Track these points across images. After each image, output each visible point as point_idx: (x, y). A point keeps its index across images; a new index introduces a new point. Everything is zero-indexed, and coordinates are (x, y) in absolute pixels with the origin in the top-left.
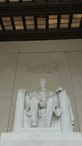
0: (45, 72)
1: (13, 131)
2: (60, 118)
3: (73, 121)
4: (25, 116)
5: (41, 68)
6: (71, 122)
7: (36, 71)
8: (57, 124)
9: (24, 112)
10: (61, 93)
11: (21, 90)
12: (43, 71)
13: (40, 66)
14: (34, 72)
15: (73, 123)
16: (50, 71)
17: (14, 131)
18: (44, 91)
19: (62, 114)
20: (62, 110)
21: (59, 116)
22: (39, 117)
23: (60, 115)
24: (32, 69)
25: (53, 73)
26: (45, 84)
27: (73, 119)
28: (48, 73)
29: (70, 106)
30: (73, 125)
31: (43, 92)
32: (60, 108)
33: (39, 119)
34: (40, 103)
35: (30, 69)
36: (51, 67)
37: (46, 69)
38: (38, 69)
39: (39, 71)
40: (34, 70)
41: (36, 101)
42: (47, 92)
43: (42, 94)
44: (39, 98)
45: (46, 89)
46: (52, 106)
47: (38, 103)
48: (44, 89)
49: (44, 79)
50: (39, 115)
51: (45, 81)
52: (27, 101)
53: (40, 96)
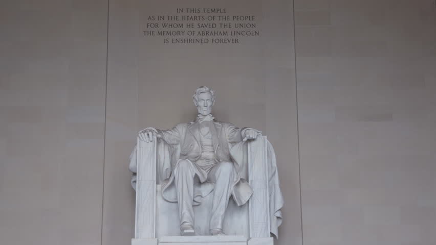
0: (210, 38)
1: (134, 238)
2: (246, 207)
3: (280, 210)
4: (160, 201)
5: (195, 23)
6: (275, 213)
7: (178, 33)
8: (239, 220)
9: (157, 191)
10: (253, 143)
11: (146, 134)
12: (203, 33)
13: (193, 15)
14: (170, 38)
15: (278, 214)
16: (229, 37)
17: (137, 238)
18: (207, 124)
19: (253, 198)
20: (251, 188)
21: (244, 202)
22: (196, 204)
23: (248, 201)
24: (165, 26)
25: (237, 41)
26: (209, 104)
27: (279, 205)
28: (221, 41)
29: (275, 172)
30: (278, 218)
31: (205, 130)
32: (248, 182)
33: (196, 208)
35: (157, 26)
36: (231, 18)
37: (214, 26)
38: (185, 26)
39: (190, 33)
40: (172, 29)
41: (190, 171)
42: (217, 130)
43: (202, 136)
44: (195, 149)
45: (213, 118)
46: (227, 183)
47: (194, 175)
48: (206, 117)
49: (207, 89)
50: (196, 199)
51: (212, 92)
52: (162, 160)
53: (196, 142)
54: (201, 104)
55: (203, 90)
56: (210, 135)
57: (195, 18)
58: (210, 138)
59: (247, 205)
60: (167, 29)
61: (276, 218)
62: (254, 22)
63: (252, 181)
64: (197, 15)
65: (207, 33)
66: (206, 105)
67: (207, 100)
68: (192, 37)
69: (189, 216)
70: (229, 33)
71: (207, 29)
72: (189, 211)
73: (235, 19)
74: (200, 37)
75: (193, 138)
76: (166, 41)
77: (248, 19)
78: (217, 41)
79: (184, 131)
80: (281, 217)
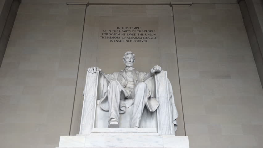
0: (133, 40)
1: (79, 133)
3: (176, 120)
4: (99, 110)
5: (126, 33)
6: (173, 122)
7: (118, 38)
8: (151, 124)
10: (159, 75)
11: (92, 68)
12: (130, 37)
13: (125, 30)
14: (113, 39)
15: (175, 122)
16: (142, 39)
17: (81, 134)
19: (159, 108)
20: (158, 102)
21: (154, 110)
22: (122, 112)
23: (156, 110)
24: (111, 34)
25: (146, 41)
26: (132, 60)
27: (176, 117)
29: (172, 96)
30: (175, 125)
33: (122, 116)
34: (124, 90)
35: (107, 34)
36: (143, 31)
37: (135, 35)
38: (121, 34)
39: (123, 38)
40: (114, 36)
41: (117, 87)
42: (136, 73)
43: (127, 76)
44: (123, 82)
45: (134, 68)
46: (143, 96)
47: (121, 90)
48: (130, 68)
49: (131, 52)
50: (122, 109)
51: (133, 54)
52: (102, 86)
53: (124, 79)
54: (127, 60)
55: (128, 52)
56: (132, 76)
57: (126, 31)
58: (132, 77)
59: (155, 112)
60: (112, 36)
61: (174, 125)
62: (154, 33)
63: (158, 97)
64: (127, 30)
65: (132, 38)
66: (130, 60)
67: (131, 58)
68: (124, 39)
69: (116, 114)
70: (143, 38)
71: (132, 36)
72: (116, 111)
73: (146, 32)
74: (128, 39)
75: (123, 77)
76: (111, 41)
77: (152, 32)
78: (136, 41)
79: (117, 75)
80: (177, 124)
